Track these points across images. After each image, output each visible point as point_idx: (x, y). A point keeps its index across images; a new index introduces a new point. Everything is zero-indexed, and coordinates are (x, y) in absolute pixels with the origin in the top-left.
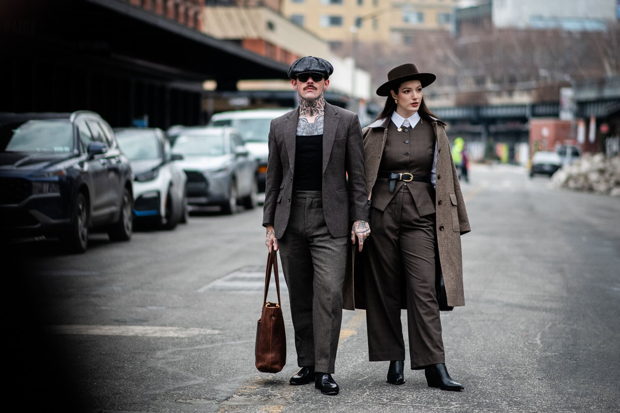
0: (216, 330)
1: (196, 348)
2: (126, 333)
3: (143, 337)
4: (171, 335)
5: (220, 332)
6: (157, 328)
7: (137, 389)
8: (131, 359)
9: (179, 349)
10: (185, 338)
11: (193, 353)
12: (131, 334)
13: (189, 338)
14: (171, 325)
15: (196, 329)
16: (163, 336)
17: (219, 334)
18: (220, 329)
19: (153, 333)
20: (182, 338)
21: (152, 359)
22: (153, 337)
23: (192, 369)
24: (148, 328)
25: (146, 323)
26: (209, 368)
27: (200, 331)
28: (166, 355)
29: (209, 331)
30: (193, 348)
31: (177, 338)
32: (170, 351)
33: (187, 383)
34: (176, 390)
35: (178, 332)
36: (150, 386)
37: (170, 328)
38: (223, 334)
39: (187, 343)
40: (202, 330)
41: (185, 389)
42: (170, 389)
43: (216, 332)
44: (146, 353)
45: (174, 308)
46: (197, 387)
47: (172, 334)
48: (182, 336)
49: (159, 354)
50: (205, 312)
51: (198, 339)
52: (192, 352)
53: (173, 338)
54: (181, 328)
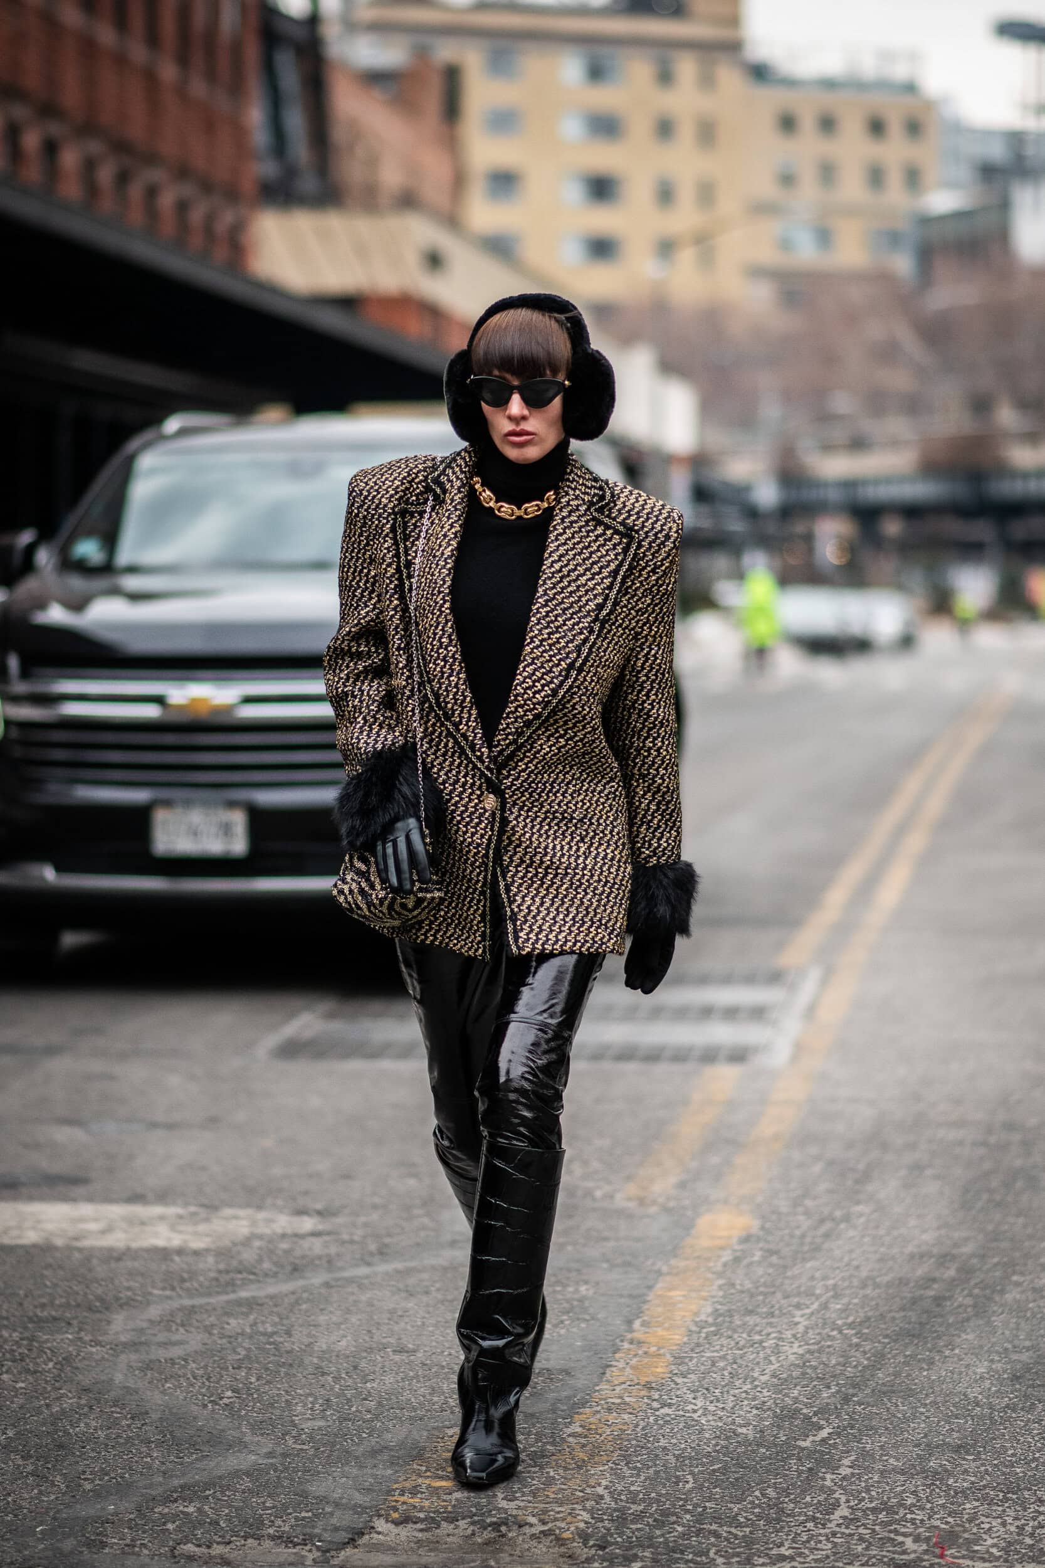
0: (305, 1218)
1: (244, 1294)
2: (15, 1233)
3: (70, 1249)
4: (160, 1243)
5: (320, 1227)
6: (117, 1211)
7: (40, 1493)
8: (26, 1351)
9: (187, 1302)
10: (207, 1250)
11: (233, 1322)
12: (31, 1237)
13: (221, 1253)
14: (163, 1196)
15: (241, 1213)
16: (134, 1245)
17: (315, 1234)
18: (319, 1213)
19: (103, 1232)
20: (196, 1253)
21: (94, 1350)
22: (101, 1249)
23: (229, 1394)
24: (86, 1209)
25: (80, 1190)
26: (287, 1392)
27: (254, 1223)
28: (141, 1331)
29: (283, 1222)
30: (232, 1296)
31: (180, 1252)
32: (154, 1312)
33: (212, 1464)
34: (176, 1501)
35: (181, 1228)
36: (85, 1479)
37: (157, 1210)
38: (329, 1233)
39: (212, 1275)
40: (261, 1215)
41: (208, 1492)
42: (154, 1493)
43: (308, 1224)
44: (75, 1322)
45: (170, 1127)
46: (247, 1483)
47: (163, 1237)
48: (197, 1244)
49: (119, 1325)
50: (268, 1143)
51: (248, 1256)
52: (227, 1314)
53: (164, 1254)
54: (192, 1209)
